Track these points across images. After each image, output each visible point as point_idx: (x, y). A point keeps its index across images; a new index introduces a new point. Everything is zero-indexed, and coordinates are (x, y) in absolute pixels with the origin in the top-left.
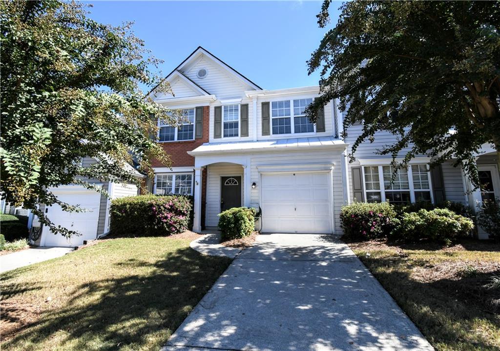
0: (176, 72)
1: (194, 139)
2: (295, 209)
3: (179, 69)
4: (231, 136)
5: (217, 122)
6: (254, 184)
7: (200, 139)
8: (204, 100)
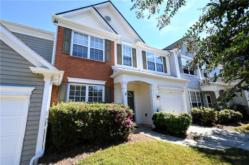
0: (91, 8)
1: (104, 61)
2: (174, 111)
3: (95, 7)
4: (127, 65)
5: (119, 54)
6: (158, 97)
7: (109, 62)
8: (111, 36)
